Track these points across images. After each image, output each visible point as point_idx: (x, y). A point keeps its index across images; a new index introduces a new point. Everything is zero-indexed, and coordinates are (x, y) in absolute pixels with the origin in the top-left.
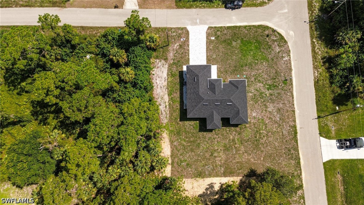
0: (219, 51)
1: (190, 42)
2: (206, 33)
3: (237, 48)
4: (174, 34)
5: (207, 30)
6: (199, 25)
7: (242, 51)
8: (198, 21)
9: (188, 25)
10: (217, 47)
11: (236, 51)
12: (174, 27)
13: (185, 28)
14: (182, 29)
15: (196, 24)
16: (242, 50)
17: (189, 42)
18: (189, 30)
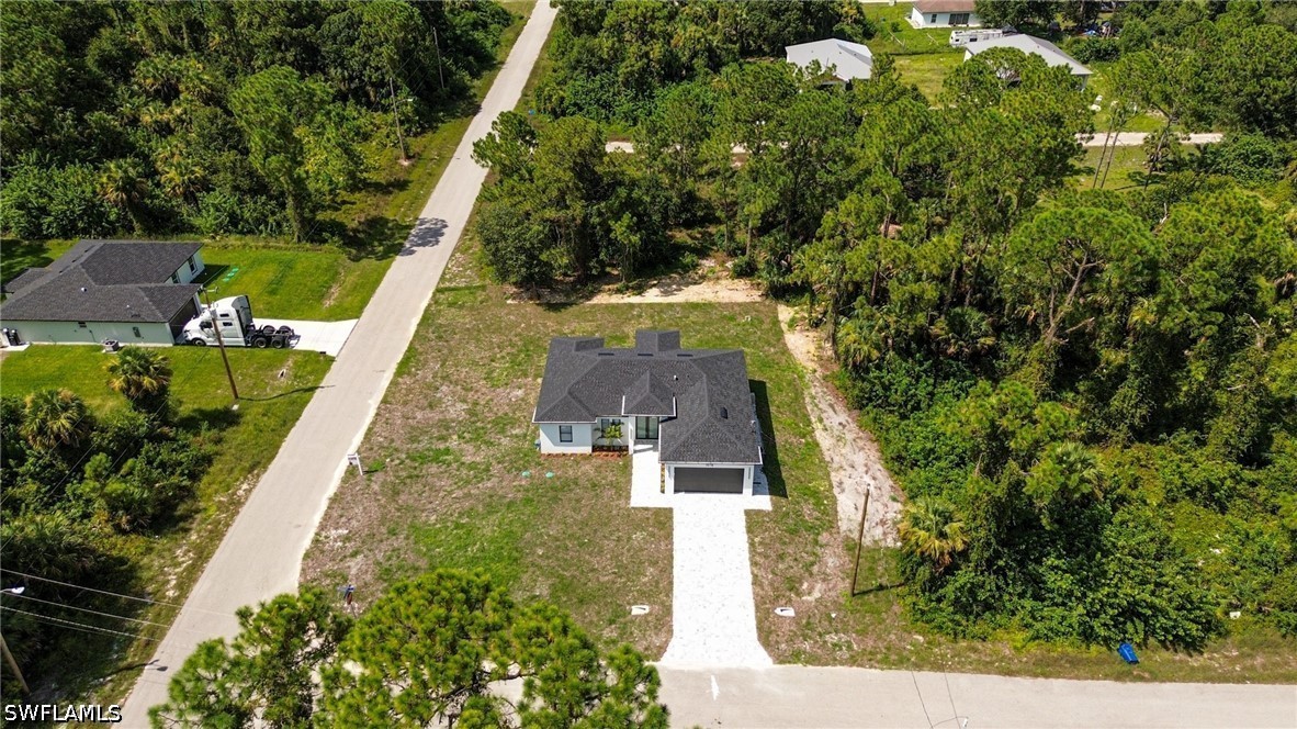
0: (615, 557)
1: (752, 596)
2: (670, 632)
3: (531, 569)
4: (832, 638)
5: (667, 643)
6: (710, 672)
7: (515, 554)
8: (716, 690)
9: (769, 673)
10: (620, 577)
11: (540, 556)
12: (839, 668)
13: (780, 659)
14: (795, 657)
15: (725, 677)
16: (516, 560)
17: (756, 595)
18: (762, 653)
